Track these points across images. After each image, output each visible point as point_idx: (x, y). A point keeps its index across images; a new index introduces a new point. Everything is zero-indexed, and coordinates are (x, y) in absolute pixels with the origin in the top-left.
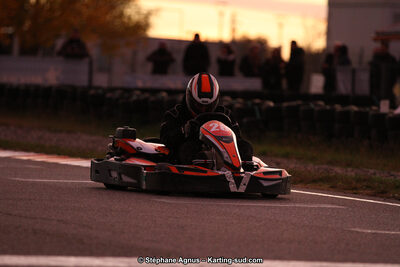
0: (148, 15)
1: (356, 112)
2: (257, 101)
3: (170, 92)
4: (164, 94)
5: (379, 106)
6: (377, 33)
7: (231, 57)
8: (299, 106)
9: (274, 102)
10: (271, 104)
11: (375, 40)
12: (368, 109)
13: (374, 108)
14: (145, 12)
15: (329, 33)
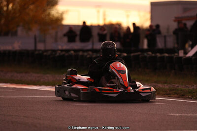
0: (62, 14)
1: (167, 57)
3: (75, 51)
4: (72, 52)
5: (178, 53)
6: (176, 18)
8: (139, 55)
9: (127, 53)
10: (125, 55)
11: (175, 21)
12: (173, 55)
13: (176, 54)
14: (60, 12)
15: (152, 18)
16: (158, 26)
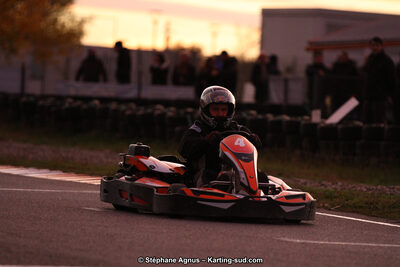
0: (82, 22)
1: (287, 122)
2: (190, 110)
3: (103, 100)
4: (97, 102)
5: (310, 115)
6: (311, 43)
7: (165, 65)
11: (308, 49)
12: (299, 119)
13: (306, 117)
14: (78, 19)
15: (263, 42)
16: (274, 59)
